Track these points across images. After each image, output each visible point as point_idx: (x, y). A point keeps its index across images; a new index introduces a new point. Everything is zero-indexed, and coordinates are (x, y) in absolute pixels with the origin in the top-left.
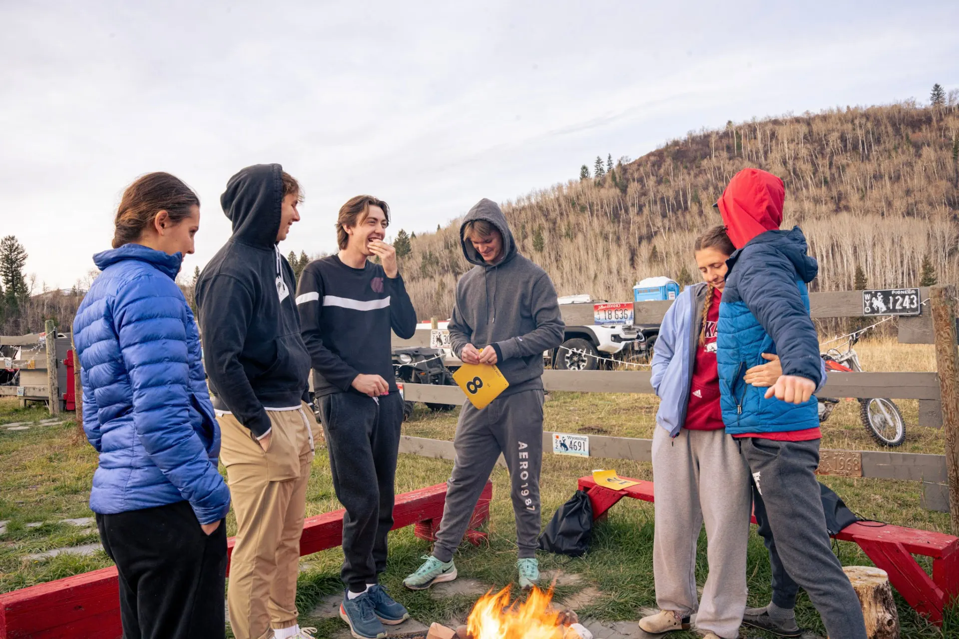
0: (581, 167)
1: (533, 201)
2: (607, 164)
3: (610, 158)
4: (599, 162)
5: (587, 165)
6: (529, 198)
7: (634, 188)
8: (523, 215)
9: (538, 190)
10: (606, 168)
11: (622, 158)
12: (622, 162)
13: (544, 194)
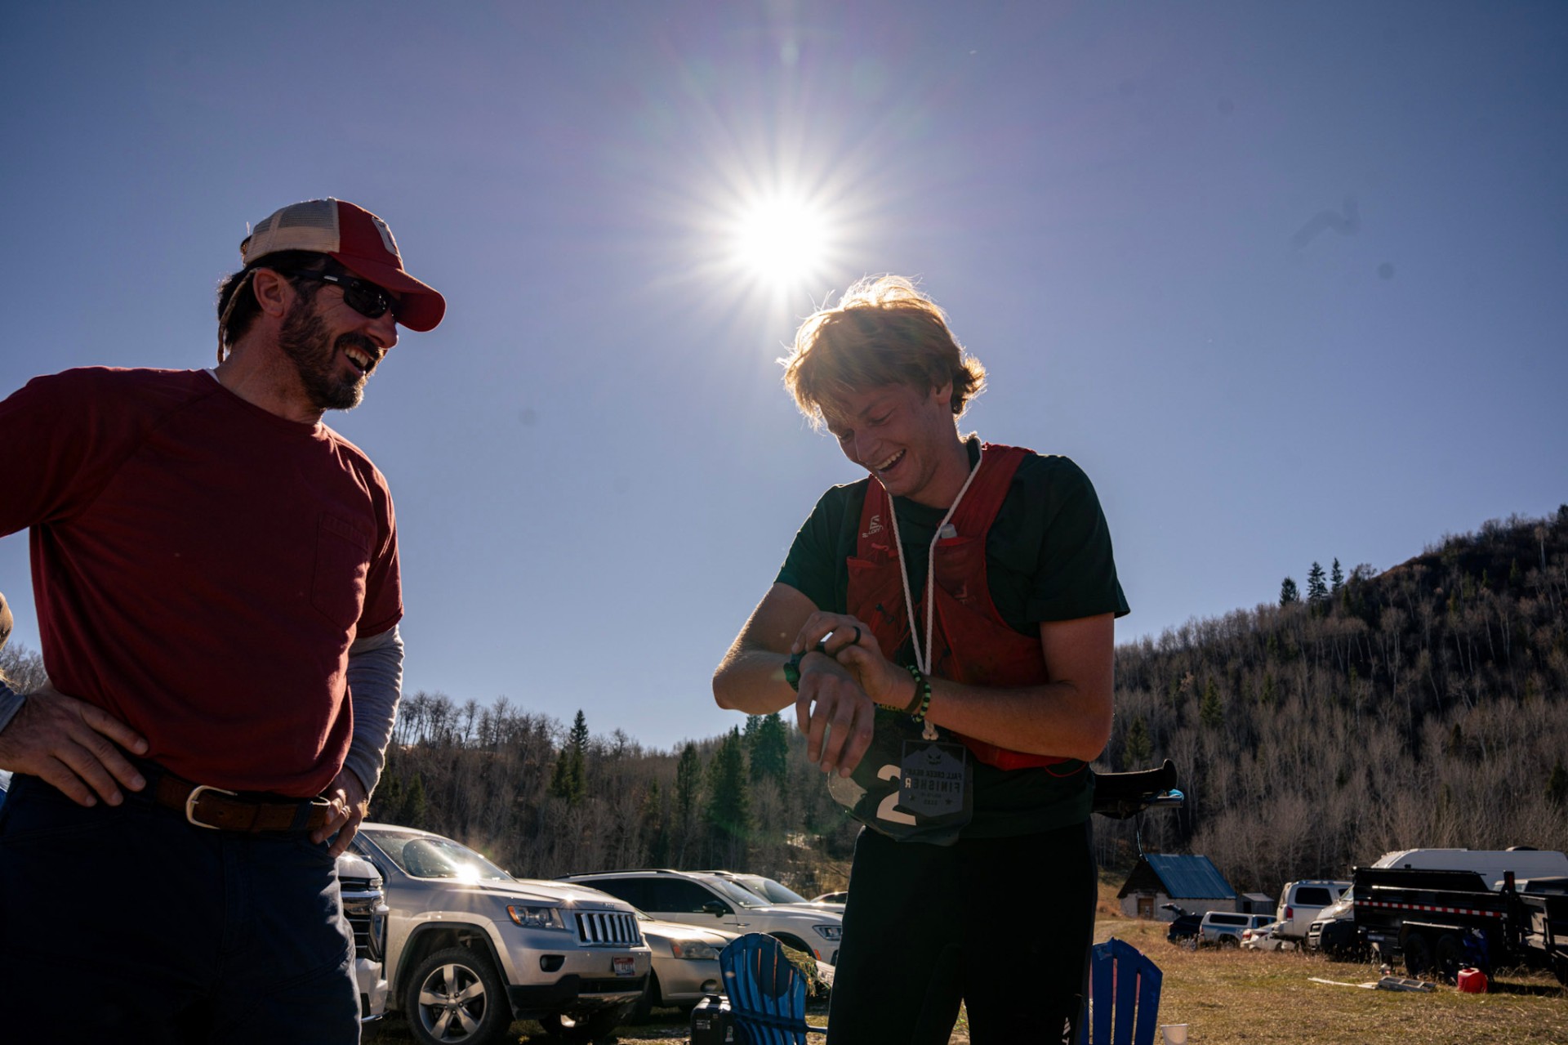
0: (1282, 580)
1: (1192, 640)
2: (1332, 577)
3: (1336, 565)
4: (1316, 573)
5: (1293, 578)
6: (1184, 634)
7: (1391, 618)
8: (1175, 663)
9: (1200, 621)
10: (1329, 585)
11: (1359, 568)
12: (1360, 574)
13: (1210, 629)
